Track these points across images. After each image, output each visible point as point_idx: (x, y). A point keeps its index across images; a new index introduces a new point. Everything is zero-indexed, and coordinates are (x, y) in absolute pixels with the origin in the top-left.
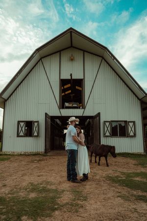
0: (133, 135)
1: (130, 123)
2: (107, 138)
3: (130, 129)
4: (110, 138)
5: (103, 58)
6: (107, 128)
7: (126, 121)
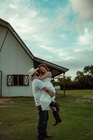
0: (27, 84)
1: (25, 77)
2: (10, 87)
3: (25, 80)
4: (11, 87)
5: (9, 29)
6: (10, 80)
7: (23, 75)
